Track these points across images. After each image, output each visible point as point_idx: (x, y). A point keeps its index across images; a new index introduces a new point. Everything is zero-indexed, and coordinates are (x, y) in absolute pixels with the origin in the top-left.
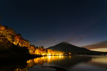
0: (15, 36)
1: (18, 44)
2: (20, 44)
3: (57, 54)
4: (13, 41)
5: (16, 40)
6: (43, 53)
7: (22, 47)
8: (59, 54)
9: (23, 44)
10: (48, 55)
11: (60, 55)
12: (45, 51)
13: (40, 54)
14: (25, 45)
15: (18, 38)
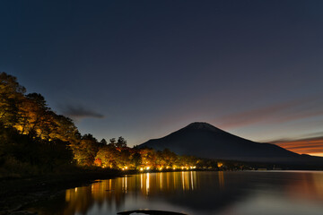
0: (20, 102)
1: (33, 132)
2: (39, 131)
3: (174, 167)
4: (16, 121)
5: (26, 118)
6: (123, 165)
7: (46, 141)
8: (183, 168)
9: (49, 132)
10: (142, 169)
11: (185, 170)
12: (131, 157)
13: (114, 165)
14: (58, 136)
15: (33, 111)
